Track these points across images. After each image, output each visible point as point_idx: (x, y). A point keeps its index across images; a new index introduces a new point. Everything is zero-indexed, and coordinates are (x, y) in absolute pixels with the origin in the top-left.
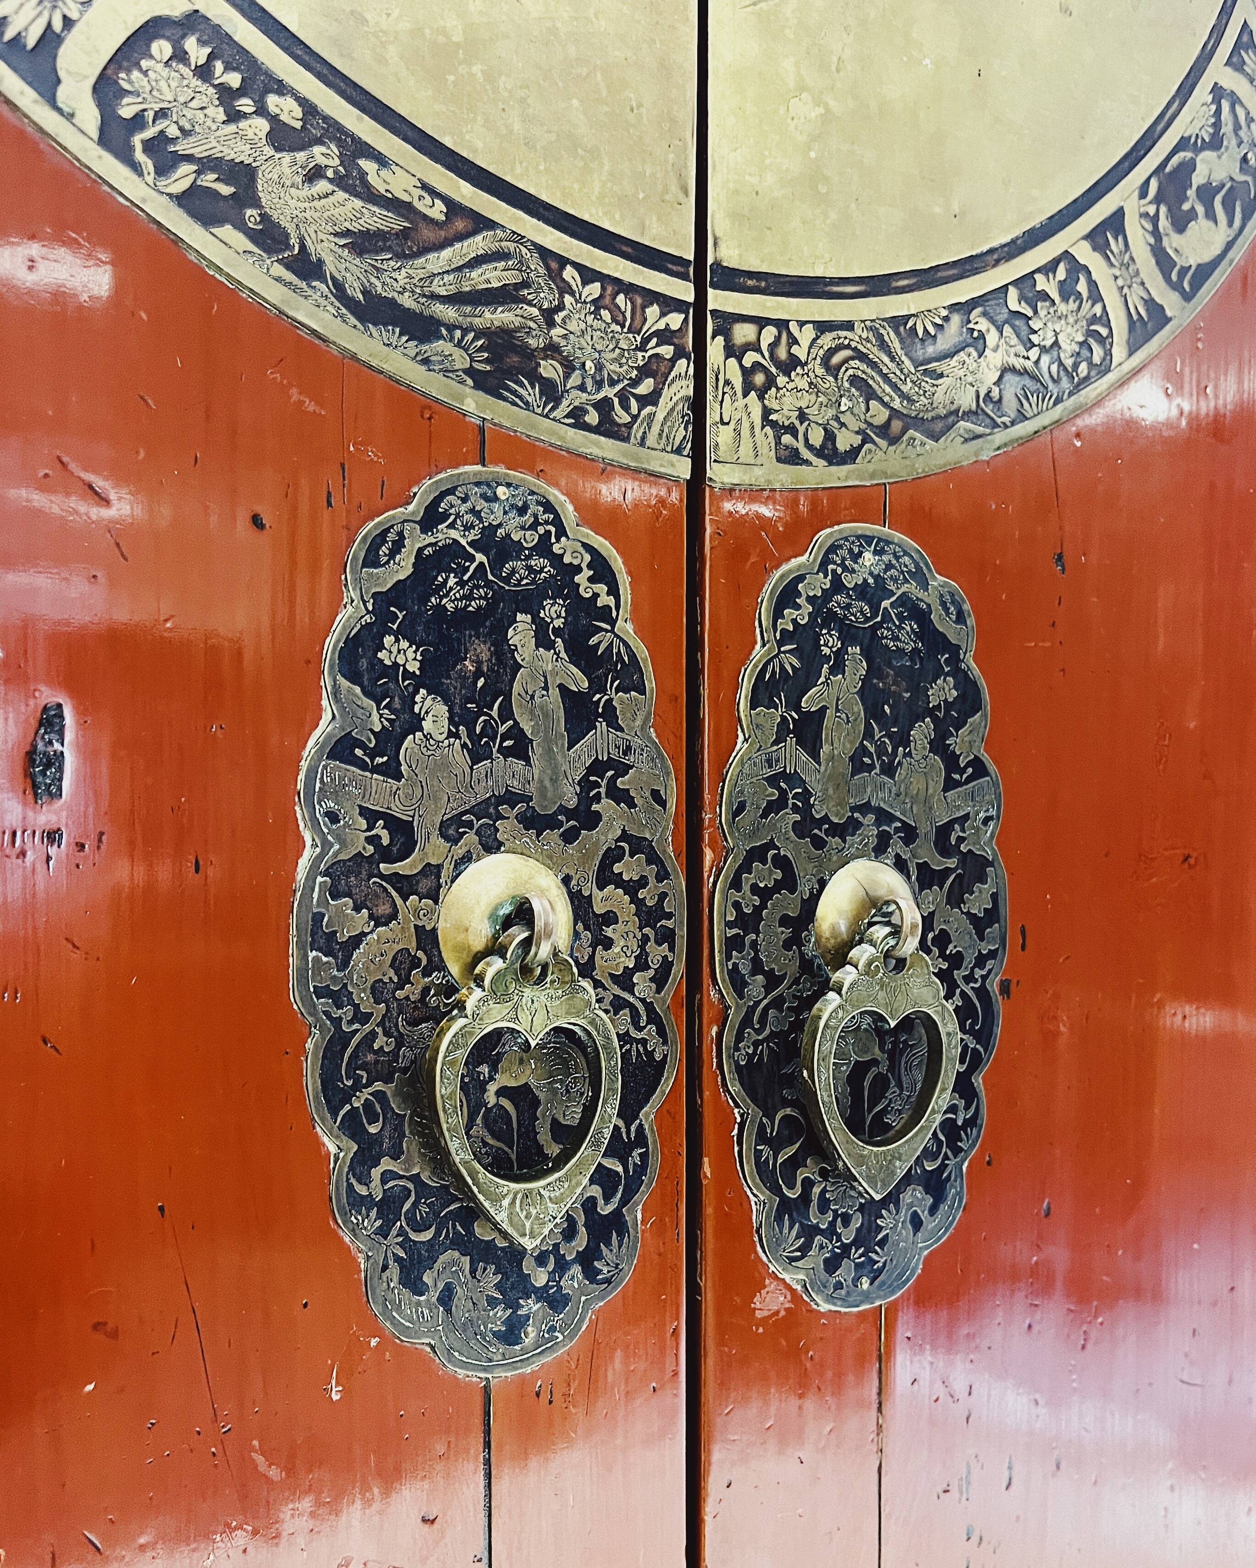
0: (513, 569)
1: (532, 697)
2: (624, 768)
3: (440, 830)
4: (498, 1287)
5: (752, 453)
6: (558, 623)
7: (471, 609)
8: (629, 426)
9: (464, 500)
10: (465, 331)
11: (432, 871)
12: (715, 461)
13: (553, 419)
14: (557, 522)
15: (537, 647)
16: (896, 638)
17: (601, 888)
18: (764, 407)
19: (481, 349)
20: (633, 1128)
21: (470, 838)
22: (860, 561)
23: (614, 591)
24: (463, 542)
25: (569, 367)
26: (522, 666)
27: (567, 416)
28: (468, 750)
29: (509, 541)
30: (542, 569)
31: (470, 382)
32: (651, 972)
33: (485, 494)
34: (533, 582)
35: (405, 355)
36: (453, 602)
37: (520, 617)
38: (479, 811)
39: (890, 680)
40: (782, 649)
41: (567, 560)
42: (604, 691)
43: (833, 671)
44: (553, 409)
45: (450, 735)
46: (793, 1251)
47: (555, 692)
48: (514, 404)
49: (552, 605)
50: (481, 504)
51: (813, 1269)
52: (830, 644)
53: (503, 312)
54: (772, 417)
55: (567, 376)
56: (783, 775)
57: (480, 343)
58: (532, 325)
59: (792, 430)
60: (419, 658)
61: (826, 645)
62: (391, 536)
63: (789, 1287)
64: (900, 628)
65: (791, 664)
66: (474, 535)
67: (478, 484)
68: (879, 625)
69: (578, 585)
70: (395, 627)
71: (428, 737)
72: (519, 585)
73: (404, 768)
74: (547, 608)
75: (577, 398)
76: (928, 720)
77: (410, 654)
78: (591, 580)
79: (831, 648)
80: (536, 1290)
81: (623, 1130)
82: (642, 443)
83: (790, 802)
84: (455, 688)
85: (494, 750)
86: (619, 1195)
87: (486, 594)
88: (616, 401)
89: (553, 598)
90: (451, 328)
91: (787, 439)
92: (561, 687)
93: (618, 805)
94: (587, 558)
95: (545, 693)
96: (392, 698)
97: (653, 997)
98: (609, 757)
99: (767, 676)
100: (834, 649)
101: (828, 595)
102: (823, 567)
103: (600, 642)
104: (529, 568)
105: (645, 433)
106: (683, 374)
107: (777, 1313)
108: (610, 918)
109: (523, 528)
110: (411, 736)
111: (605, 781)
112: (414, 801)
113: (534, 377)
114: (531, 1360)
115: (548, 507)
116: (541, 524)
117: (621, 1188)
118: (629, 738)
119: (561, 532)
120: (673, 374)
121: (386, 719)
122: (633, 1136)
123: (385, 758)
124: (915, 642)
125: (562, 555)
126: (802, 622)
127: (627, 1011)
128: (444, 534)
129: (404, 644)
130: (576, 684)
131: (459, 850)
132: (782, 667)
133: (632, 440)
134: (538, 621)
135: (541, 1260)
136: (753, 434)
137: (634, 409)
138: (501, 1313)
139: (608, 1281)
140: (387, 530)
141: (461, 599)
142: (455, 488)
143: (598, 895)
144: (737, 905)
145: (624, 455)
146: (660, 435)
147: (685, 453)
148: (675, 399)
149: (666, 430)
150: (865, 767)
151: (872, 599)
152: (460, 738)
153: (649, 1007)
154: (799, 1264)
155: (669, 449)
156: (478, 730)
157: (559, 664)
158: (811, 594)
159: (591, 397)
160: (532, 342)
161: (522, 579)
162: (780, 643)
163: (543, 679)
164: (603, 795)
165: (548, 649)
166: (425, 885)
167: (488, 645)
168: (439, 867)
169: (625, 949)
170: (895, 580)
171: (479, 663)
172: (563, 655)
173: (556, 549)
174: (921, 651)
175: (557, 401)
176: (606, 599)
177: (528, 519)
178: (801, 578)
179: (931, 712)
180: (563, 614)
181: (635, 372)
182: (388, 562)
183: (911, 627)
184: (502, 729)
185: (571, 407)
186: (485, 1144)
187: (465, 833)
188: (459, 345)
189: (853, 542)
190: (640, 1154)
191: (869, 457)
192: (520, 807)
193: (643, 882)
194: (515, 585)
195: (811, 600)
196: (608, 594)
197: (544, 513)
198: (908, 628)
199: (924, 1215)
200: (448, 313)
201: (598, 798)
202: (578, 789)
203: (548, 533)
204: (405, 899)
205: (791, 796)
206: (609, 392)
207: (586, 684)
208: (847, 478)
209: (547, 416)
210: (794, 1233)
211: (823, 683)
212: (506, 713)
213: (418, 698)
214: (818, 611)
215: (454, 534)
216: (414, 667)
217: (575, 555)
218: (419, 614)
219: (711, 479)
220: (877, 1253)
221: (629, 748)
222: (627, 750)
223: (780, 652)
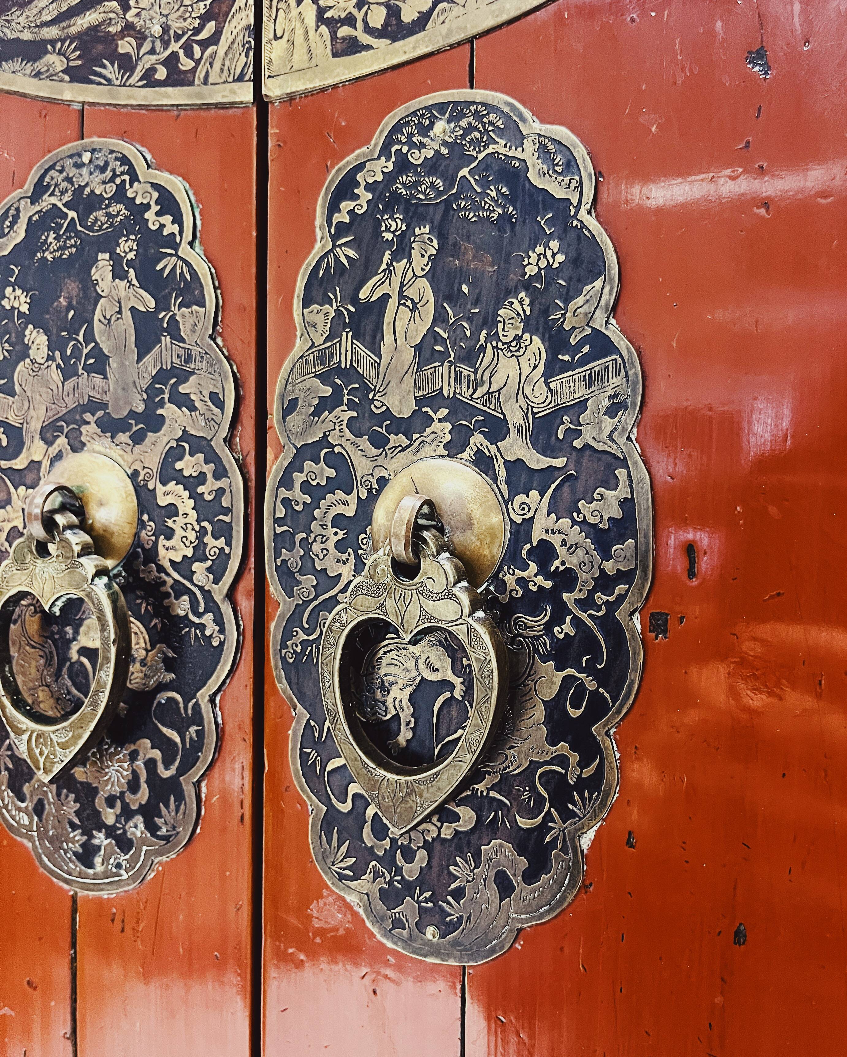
0: (96, 218)
1: (109, 320)
2: (184, 376)
3: (41, 434)
4: (77, 813)
5: (306, 57)
6: (131, 256)
7: (64, 256)
8: (194, 70)
9: (61, 172)
10: (63, 41)
11: (35, 465)
12: (269, 77)
13: (130, 86)
14: (131, 171)
15: (114, 278)
16: (477, 207)
17: (164, 484)
18: (319, 7)
19: (75, 50)
20: (191, 704)
21: (62, 441)
22: (431, 133)
23: (178, 220)
24: (60, 205)
25: (141, 38)
26: (102, 297)
27: (140, 80)
28: (61, 369)
29: (94, 197)
30: (118, 213)
31: (67, 78)
32: (209, 563)
33: (76, 162)
34: (112, 225)
35: (24, 75)
36: (51, 253)
37: (100, 256)
38: (69, 417)
39: (470, 255)
40: (338, 243)
41: (138, 202)
42: (168, 309)
43: (396, 257)
44: (129, 77)
45: (49, 358)
46: (345, 869)
47: (127, 314)
48: (99, 84)
49: (126, 241)
50: (72, 172)
51: (367, 894)
52: (392, 229)
53: (90, 15)
54: (328, 15)
55: (139, 46)
56: (339, 371)
57: (73, 46)
58: (112, 15)
59: (350, 21)
60: (29, 301)
61: (388, 230)
62: (12, 212)
63: (349, 907)
64: (484, 194)
65: (346, 256)
66: (67, 198)
67: (71, 156)
68: (456, 197)
69: (147, 220)
70: (13, 280)
71: (33, 362)
72: (101, 229)
73: (17, 388)
74: (122, 246)
75: (148, 61)
76: (523, 294)
77: (23, 299)
78: (158, 214)
79: (393, 233)
80: (107, 828)
81: (181, 705)
82: (205, 82)
83: (346, 398)
84: (53, 321)
85: (80, 368)
86: (177, 763)
87: (76, 242)
88: (181, 52)
89: (127, 236)
90: (53, 42)
91: (344, 31)
92: (133, 309)
93: (180, 408)
94: (156, 195)
95: (119, 316)
96: (10, 334)
97: (211, 586)
98: (172, 366)
99: (321, 273)
100: (397, 233)
101: (390, 178)
102: (385, 150)
103: (166, 266)
104: (108, 215)
105: (207, 72)
106: (243, 7)
107: (336, 929)
108: (172, 511)
109: (104, 183)
110: (22, 363)
111: (168, 387)
112: (23, 412)
113: (114, 56)
114: (101, 887)
115: (124, 160)
116: (119, 176)
117: (179, 757)
118: (190, 347)
119: (134, 178)
120: (233, 10)
121: (7, 350)
122: (190, 712)
123: (6, 380)
124: (504, 207)
125: (134, 199)
126: (360, 212)
127: (186, 598)
128: (47, 201)
129: (19, 292)
130: (145, 305)
131: (53, 451)
132: (337, 259)
133: (196, 82)
134: (115, 256)
135: (111, 801)
136: (307, 39)
137: (197, 55)
138: (77, 835)
139: (166, 838)
140: (9, 209)
141: (57, 251)
142: (55, 164)
143: (160, 489)
144: (286, 502)
145: (189, 96)
146: (222, 70)
147: (247, 78)
148: (235, 33)
149: (227, 63)
150: (436, 355)
151: (447, 171)
152: (56, 361)
153: (207, 594)
154: (352, 884)
155: (231, 79)
156: (69, 352)
157: (131, 290)
158: (371, 180)
159: (160, 57)
160: (112, 29)
161: (103, 224)
162: (334, 238)
163: (118, 305)
164: (166, 400)
165: (122, 279)
166: (29, 478)
167: (77, 284)
168: (40, 463)
169: (184, 539)
170: (475, 143)
171: (69, 299)
172: (135, 282)
173: (130, 194)
174: (511, 216)
175: (132, 69)
176: (171, 228)
177: (109, 174)
178: (360, 167)
179: (527, 285)
180: (135, 248)
181: (198, 21)
182: (9, 232)
183: (498, 191)
184: (85, 351)
185: (144, 71)
186: (69, 693)
187: (58, 436)
188: (59, 54)
189: (423, 115)
190: (197, 731)
191: (442, 18)
192: (100, 413)
193: (201, 478)
194: (98, 231)
195: (369, 186)
196: (173, 222)
197: (121, 166)
198: (494, 194)
199: (518, 881)
200: (53, 32)
201: (161, 404)
202: (145, 396)
203: (124, 181)
204: (16, 488)
205: (346, 392)
206: (175, 47)
207: (153, 305)
208: (414, 48)
209: (124, 85)
210: (344, 849)
211: (384, 270)
212: (90, 337)
213: (27, 332)
214: (379, 197)
215: (53, 200)
216: (25, 308)
217: (145, 195)
218: (29, 267)
219: (266, 96)
220: (449, 903)
221: (190, 356)
222: (188, 358)
223: (334, 246)
